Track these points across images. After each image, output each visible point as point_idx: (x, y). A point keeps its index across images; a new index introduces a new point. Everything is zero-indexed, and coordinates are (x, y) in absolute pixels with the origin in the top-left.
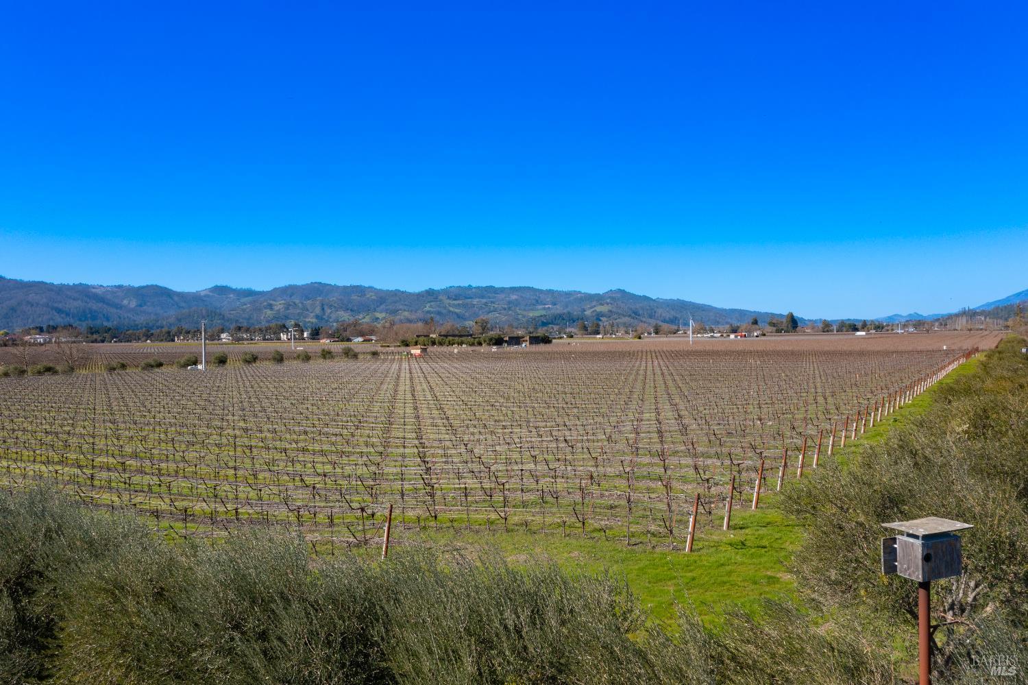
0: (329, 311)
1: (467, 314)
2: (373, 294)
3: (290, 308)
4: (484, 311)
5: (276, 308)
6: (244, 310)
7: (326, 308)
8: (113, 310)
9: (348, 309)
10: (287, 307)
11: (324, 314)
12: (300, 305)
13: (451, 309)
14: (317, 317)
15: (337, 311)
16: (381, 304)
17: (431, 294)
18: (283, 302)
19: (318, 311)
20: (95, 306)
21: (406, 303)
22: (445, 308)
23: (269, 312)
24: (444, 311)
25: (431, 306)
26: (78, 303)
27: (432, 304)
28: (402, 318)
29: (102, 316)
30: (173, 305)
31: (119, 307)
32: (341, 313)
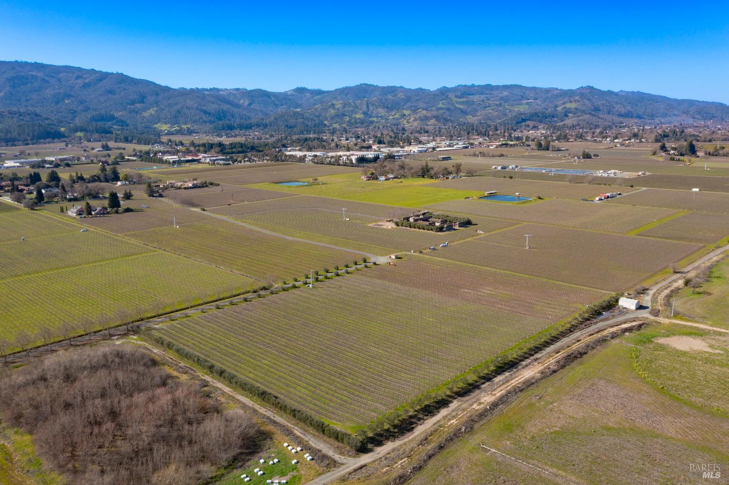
0: (372, 108)
1: (468, 110)
2: (402, 94)
3: (346, 106)
4: (481, 106)
5: (337, 107)
6: (316, 109)
7: (370, 105)
8: (236, 110)
9: (384, 107)
10: (344, 105)
11: (369, 111)
12: (353, 104)
13: (457, 106)
14: (364, 113)
15: (378, 108)
16: (408, 102)
17: (444, 92)
18: (341, 102)
19: (364, 108)
20: (225, 107)
21: (425, 101)
22: (453, 104)
23: (332, 111)
24: (452, 108)
25: (443, 104)
26: (215, 106)
27: (444, 101)
28: (421, 115)
29: (229, 114)
30: (271, 103)
31: (238, 106)
32: (380, 110)
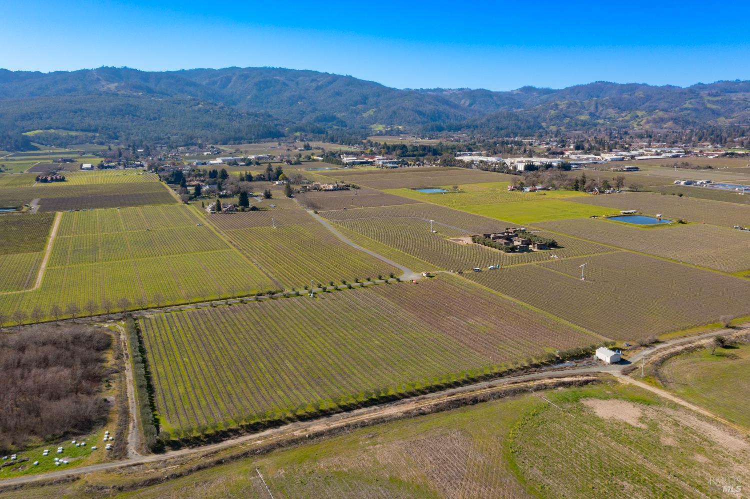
0: (601, 109)
1: (723, 110)
2: (642, 93)
3: (571, 107)
4: (740, 106)
5: (560, 107)
6: (535, 110)
7: (599, 106)
8: (452, 110)
9: (616, 107)
10: (569, 105)
11: (597, 111)
12: (579, 104)
13: (709, 105)
14: (591, 114)
15: (607, 108)
16: (647, 101)
17: (694, 91)
18: (566, 102)
19: (592, 109)
20: (441, 108)
21: (669, 100)
22: (704, 104)
23: (553, 112)
24: (701, 108)
25: (690, 103)
26: (431, 107)
27: (692, 100)
28: (656, 117)
29: (444, 115)
30: (492, 103)
31: (456, 107)
32: (610, 110)
